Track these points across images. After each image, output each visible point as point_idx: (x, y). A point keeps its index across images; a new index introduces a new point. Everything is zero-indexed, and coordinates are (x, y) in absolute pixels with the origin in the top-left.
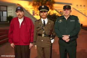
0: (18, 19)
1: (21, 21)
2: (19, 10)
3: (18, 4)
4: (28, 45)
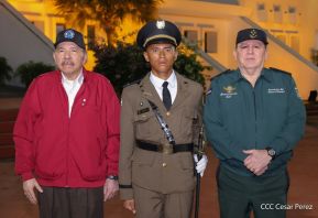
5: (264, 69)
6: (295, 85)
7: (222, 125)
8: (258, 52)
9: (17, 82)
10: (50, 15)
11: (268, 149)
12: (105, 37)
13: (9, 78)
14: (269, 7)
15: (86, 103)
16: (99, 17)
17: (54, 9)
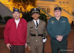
5: (61, 17)
6: (68, 20)
7: (51, 30)
8: (59, 13)
9: (4, 21)
10: (11, 5)
11: (62, 35)
12: (24, 10)
13: (2, 20)
14: (62, 2)
15: (21, 25)
16: (22, 5)
17: (12, 4)
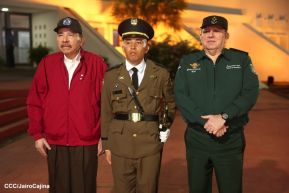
0: (62, 59)
1: (71, 65)
2: (66, 27)
3: (67, 9)
4: (92, 143)
